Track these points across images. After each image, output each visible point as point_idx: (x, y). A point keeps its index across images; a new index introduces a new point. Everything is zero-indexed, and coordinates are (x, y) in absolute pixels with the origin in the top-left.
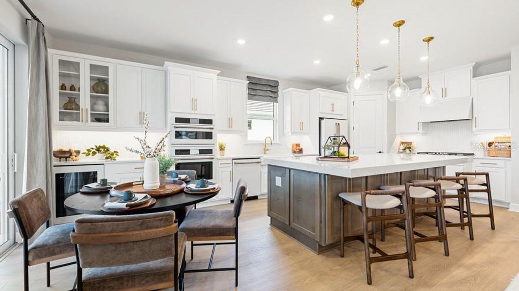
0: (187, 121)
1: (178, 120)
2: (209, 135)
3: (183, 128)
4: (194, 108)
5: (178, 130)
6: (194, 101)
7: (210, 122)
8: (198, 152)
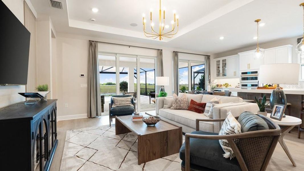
0: (246, 73)
1: (243, 73)
2: (256, 78)
3: (245, 76)
4: (249, 68)
5: (243, 77)
6: (249, 65)
7: (256, 72)
8: (251, 85)
